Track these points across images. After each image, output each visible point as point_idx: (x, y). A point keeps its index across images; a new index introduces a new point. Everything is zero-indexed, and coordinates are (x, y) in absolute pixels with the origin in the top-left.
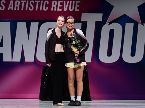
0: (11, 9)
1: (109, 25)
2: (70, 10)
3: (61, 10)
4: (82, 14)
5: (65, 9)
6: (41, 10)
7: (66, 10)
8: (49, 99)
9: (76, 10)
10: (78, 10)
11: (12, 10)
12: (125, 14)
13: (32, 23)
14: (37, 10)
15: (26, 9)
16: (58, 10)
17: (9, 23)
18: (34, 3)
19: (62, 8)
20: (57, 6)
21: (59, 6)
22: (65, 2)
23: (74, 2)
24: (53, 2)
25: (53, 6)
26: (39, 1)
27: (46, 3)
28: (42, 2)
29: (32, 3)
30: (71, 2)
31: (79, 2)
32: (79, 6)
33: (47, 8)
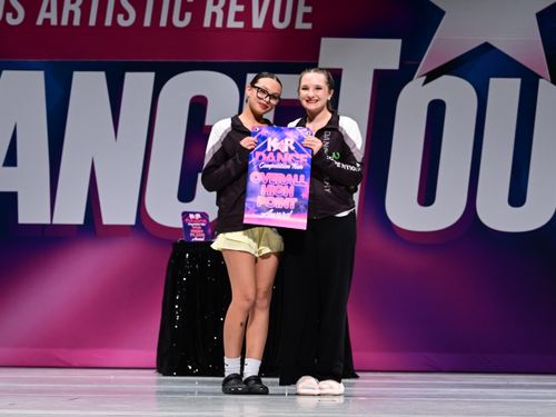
0: (47, 21)
2: (276, 23)
3: (241, 25)
4: (324, 40)
5: (258, 22)
6: (163, 23)
7: (261, 26)
8: (194, 369)
9: (300, 25)
10: (309, 26)
11: (54, 22)
13: (129, 76)
14: (147, 22)
15: (108, 22)
16: (232, 24)
17: (42, 73)
19: (245, 16)
20: (226, 9)
21: (235, 8)
25: (210, 8)
32: (309, 9)
33: (188, 16)
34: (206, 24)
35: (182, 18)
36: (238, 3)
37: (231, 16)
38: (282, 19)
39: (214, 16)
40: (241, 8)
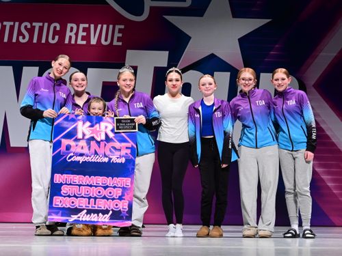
2: (103, 42)
3: (84, 42)
4: (129, 52)
5: (93, 41)
6: (43, 41)
7: (95, 43)
9: (115, 43)
10: (120, 44)
12: (213, 54)
13: (25, 69)
14: (35, 41)
15: (14, 40)
16: (80, 42)
18: (29, 26)
19: (87, 38)
20: (77, 34)
21: (81, 34)
22: (92, 26)
23: (111, 26)
24: (69, 25)
25: (68, 34)
26: (41, 24)
27: (55, 27)
28: (46, 24)
29: (26, 27)
30: (105, 26)
31: (122, 27)
32: (120, 35)
33: (57, 37)
34: (67, 41)
35: (53, 39)
36: (83, 31)
37: (80, 38)
38: (106, 40)
39: (70, 37)
40: (85, 34)
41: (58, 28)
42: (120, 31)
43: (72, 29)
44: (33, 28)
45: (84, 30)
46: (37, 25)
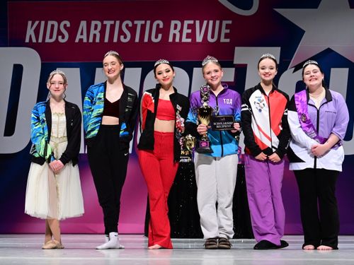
0: (81, 40)
1: (294, 72)
2: (209, 39)
3: (189, 40)
4: (236, 48)
5: (199, 39)
6: (146, 40)
7: (201, 41)
9: (223, 40)
10: (228, 40)
11: (85, 41)
12: (329, 49)
13: (127, 71)
14: (137, 40)
15: (115, 40)
16: (185, 40)
17: (79, 69)
18: (130, 25)
19: (192, 35)
20: (181, 32)
21: (186, 31)
22: (198, 23)
23: (218, 22)
24: (173, 23)
25: (172, 31)
26: (143, 22)
27: (158, 25)
28: (148, 22)
29: (127, 25)
30: (211, 22)
31: (230, 22)
32: (228, 31)
33: (160, 36)
34: (171, 40)
35: (156, 37)
36: (188, 28)
37: (184, 35)
38: (213, 37)
39: (175, 35)
40: (190, 31)
41: (161, 26)
42: (228, 27)
43: (176, 27)
44: (135, 26)
45: (189, 26)
46: (139, 23)
